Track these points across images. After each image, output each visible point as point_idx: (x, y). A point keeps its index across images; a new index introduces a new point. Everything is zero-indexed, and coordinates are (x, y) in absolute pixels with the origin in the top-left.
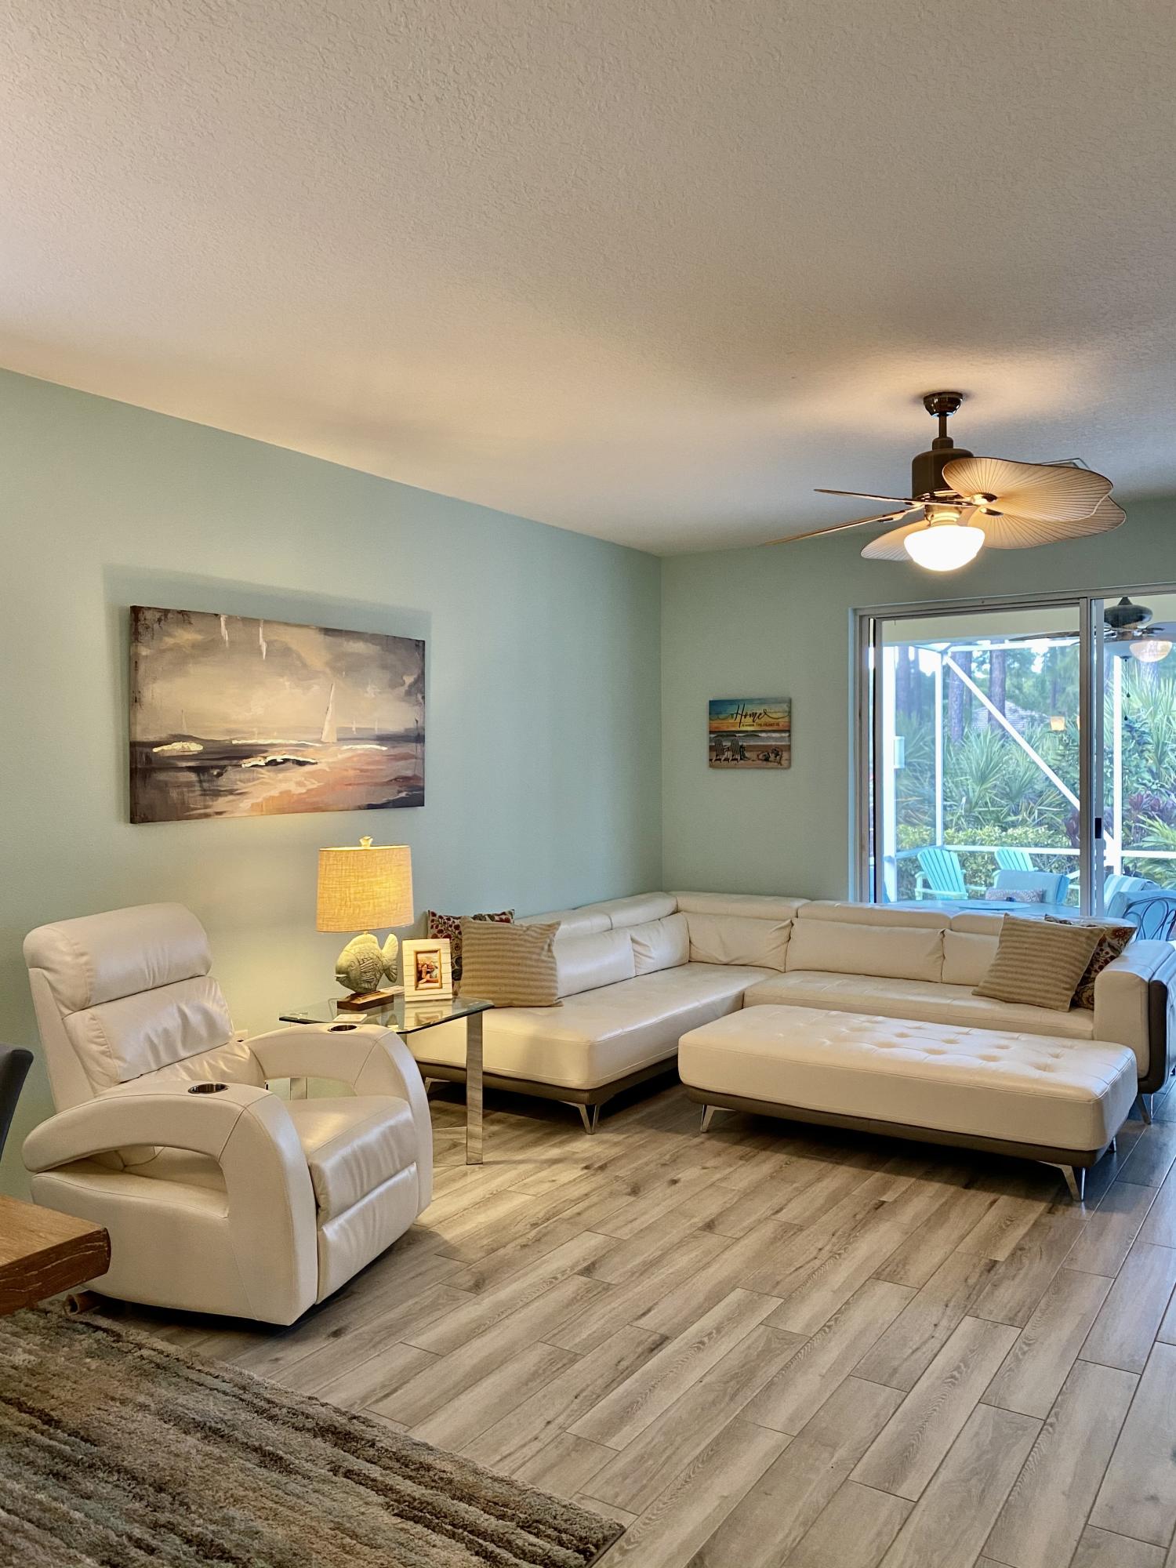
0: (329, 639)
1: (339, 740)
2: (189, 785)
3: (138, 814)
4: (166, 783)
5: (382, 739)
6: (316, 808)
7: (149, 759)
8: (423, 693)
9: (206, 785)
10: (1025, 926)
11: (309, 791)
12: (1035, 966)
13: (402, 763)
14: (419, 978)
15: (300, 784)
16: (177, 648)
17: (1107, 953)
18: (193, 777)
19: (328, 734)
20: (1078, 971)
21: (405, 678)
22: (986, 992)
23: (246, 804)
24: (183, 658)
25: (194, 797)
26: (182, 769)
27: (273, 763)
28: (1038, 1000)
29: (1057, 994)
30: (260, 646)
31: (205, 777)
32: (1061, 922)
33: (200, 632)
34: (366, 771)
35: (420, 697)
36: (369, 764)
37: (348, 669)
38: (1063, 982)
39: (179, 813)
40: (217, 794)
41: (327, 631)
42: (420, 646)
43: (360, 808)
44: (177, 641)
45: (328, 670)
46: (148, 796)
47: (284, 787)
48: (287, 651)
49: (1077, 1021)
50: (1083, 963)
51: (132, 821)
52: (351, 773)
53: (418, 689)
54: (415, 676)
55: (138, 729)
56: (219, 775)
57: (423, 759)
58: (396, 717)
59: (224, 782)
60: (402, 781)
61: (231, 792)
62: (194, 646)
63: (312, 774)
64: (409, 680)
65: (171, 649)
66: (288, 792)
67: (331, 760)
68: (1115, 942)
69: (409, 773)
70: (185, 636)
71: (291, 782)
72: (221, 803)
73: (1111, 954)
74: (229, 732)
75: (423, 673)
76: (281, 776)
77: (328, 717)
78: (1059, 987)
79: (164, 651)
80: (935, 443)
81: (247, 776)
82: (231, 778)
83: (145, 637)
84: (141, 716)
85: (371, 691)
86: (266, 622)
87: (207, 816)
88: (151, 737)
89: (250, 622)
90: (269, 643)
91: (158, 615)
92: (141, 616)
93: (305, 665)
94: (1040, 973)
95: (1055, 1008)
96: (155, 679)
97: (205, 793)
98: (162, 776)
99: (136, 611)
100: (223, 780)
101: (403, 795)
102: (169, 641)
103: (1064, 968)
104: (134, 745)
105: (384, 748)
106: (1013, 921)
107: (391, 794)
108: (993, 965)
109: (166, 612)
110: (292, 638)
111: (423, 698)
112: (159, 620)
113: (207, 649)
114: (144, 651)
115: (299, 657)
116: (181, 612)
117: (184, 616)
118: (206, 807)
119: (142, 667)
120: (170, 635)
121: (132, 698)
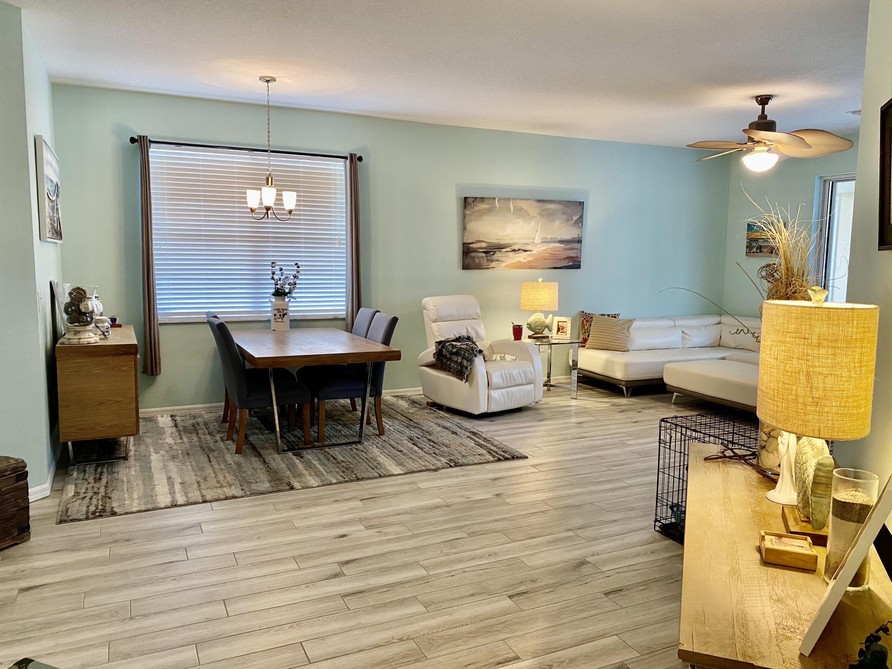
0: (540, 204)
1: (542, 242)
2: (483, 257)
3: (465, 267)
4: (474, 257)
5: (561, 242)
6: (531, 268)
7: (468, 249)
8: (582, 223)
9: (488, 258)
11: (528, 261)
13: (569, 251)
14: (558, 330)
15: (525, 259)
16: (480, 210)
18: (484, 255)
19: (537, 240)
21: (573, 217)
23: (503, 265)
24: (482, 214)
25: (484, 262)
26: (480, 252)
27: (514, 250)
30: (510, 208)
31: (488, 255)
33: (488, 204)
34: (554, 254)
35: (580, 224)
36: (555, 251)
37: (548, 215)
39: (479, 267)
40: (492, 261)
41: (539, 201)
42: (582, 204)
43: (550, 268)
44: (479, 208)
45: (538, 216)
46: (468, 261)
47: (518, 259)
48: (521, 210)
51: (463, 269)
52: (547, 255)
53: (580, 221)
54: (579, 216)
55: (465, 238)
56: (493, 254)
57: (581, 250)
58: (569, 233)
59: (496, 256)
60: (570, 258)
61: (498, 260)
62: (486, 210)
63: (529, 255)
64: (575, 218)
65: (477, 211)
66: (520, 262)
67: (538, 250)
69: (574, 255)
70: (483, 206)
71: (522, 257)
72: (493, 264)
74: (497, 239)
75: (582, 215)
76: (517, 255)
77: (538, 233)
79: (475, 212)
81: (504, 255)
82: (498, 255)
83: (468, 207)
84: (466, 234)
85: (557, 223)
86: (514, 199)
87: (488, 268)
88: (469, 241)
89: (508, 200)
90: (514, 207)
91: (473, 200)
92: (467, 200)
93: (528, 214)
96: (471, 221)
97: (488, 260)
98: (473, 254)
99: (466, 198)
100: (495, 256)
101: (571, 264)
102: (477, 208)
104: (464, 244)
105: (562, 245)
107: (565, 263)
109: (476, 198)
110: (524, 205)
111: (582, 225)
112: (473, 201)
113: (489, 211)
114: (468, 212)
115: (526, 211)
116: (481, 198)
117: (482, 199)
118: (488, 265)
119: (467, 217)
120: (476, 206)
121: (464, 228)
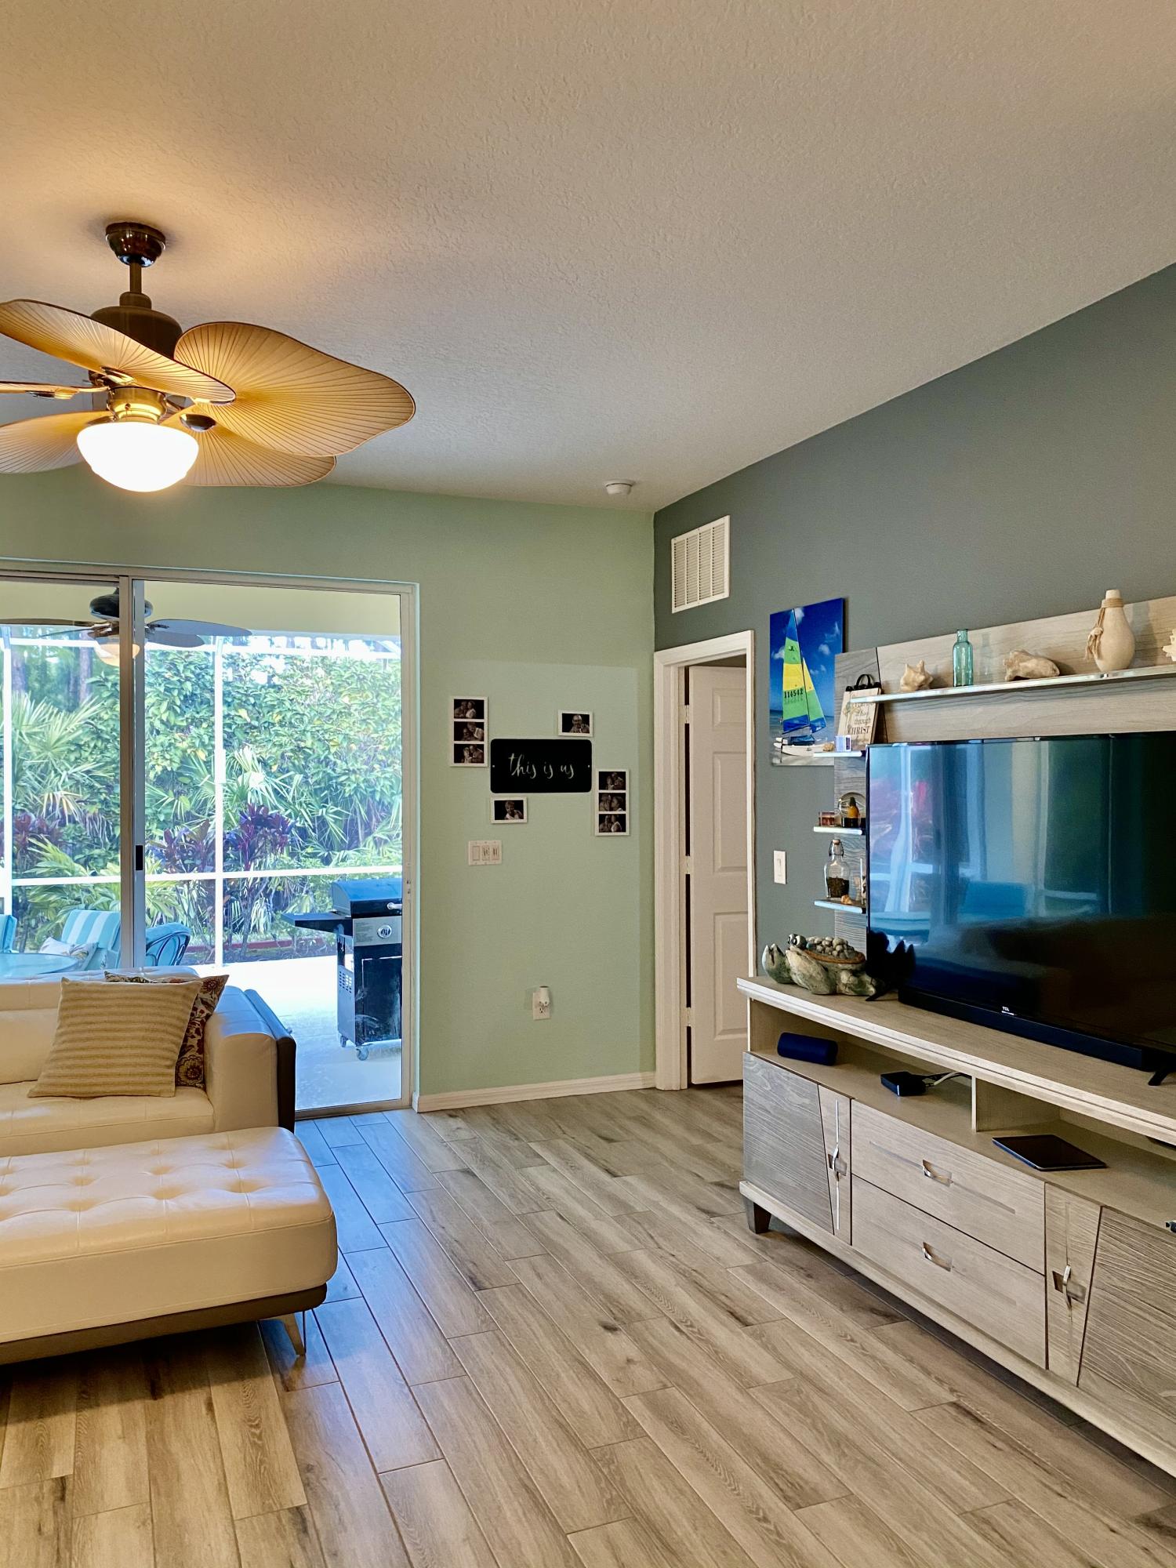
10: (97, 992)
12: (121, 1044)
17: (202, 1012)
20: (175, 1039)
22: (51, 1090)
28: (132, 1088)
29: (158, 1075)
32: (131, 980)
38: (164, 1058)
49: (189, 1105)
50: (180, 1028)
68: (207, 997)
73: (207, 1012)
78: (160, 1066)
80: (124, 298)
94: (130, 1051)
95: (159, 1095)
103: (162, 1040)
106: (76, 988)
108: (53, 1052)
